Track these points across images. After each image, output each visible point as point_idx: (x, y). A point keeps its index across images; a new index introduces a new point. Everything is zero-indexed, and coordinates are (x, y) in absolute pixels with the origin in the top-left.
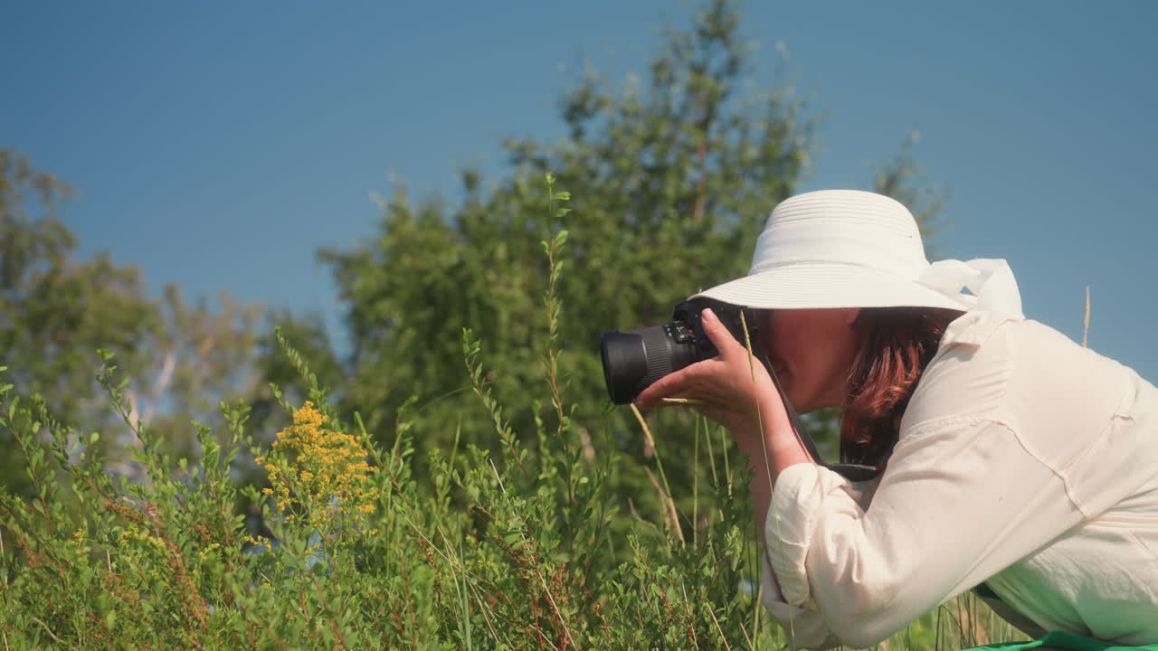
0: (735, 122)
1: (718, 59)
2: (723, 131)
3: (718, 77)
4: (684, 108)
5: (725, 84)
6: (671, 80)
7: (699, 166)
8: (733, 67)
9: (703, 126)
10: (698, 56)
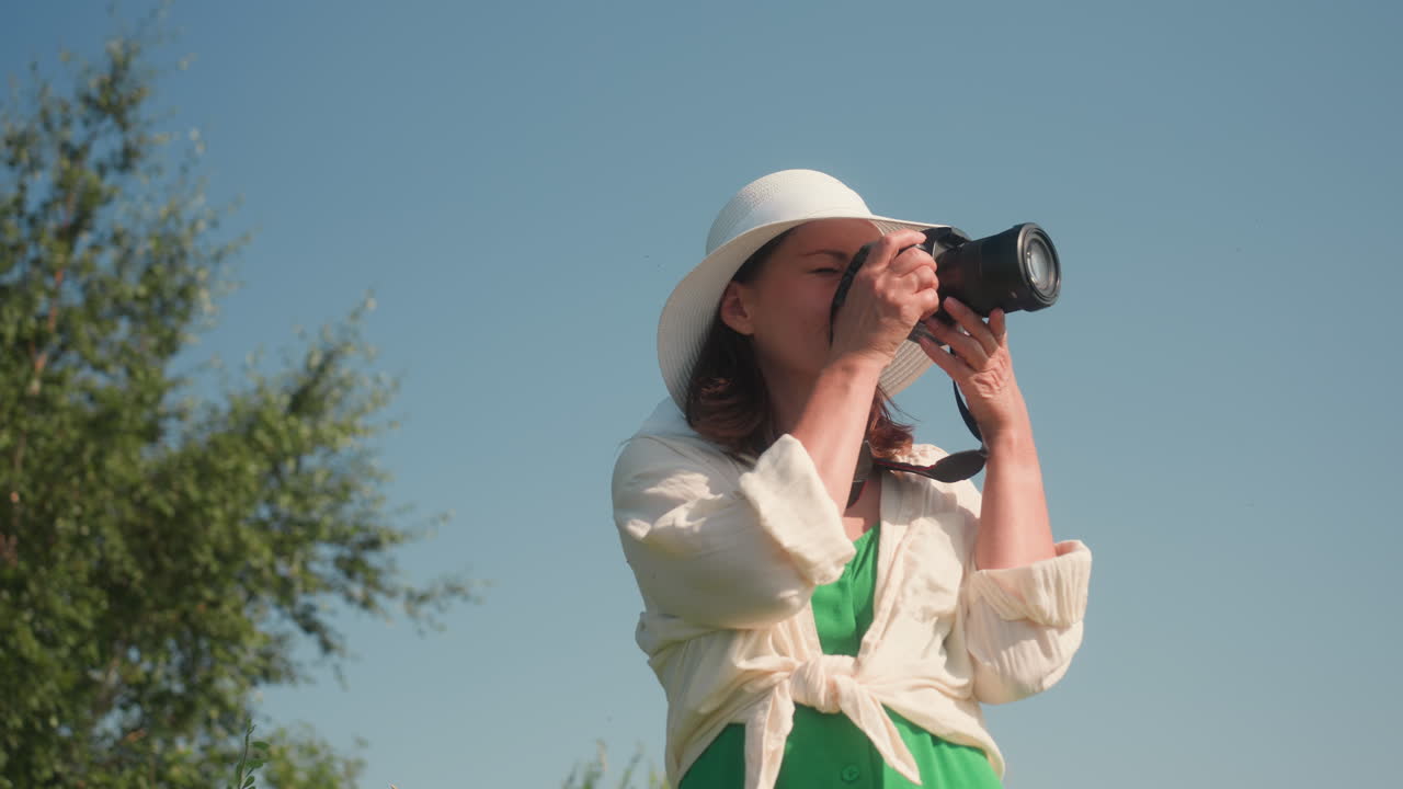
0: (116, 239)
1: (106, 144)
2: (95, 247)
3: (102, 170)
4: (46, 206)
5: (112, 178)
6: (35, 165)
7: (53, 295)
8: (127, 159)
9: (69, 234)
10: (76, 135)
